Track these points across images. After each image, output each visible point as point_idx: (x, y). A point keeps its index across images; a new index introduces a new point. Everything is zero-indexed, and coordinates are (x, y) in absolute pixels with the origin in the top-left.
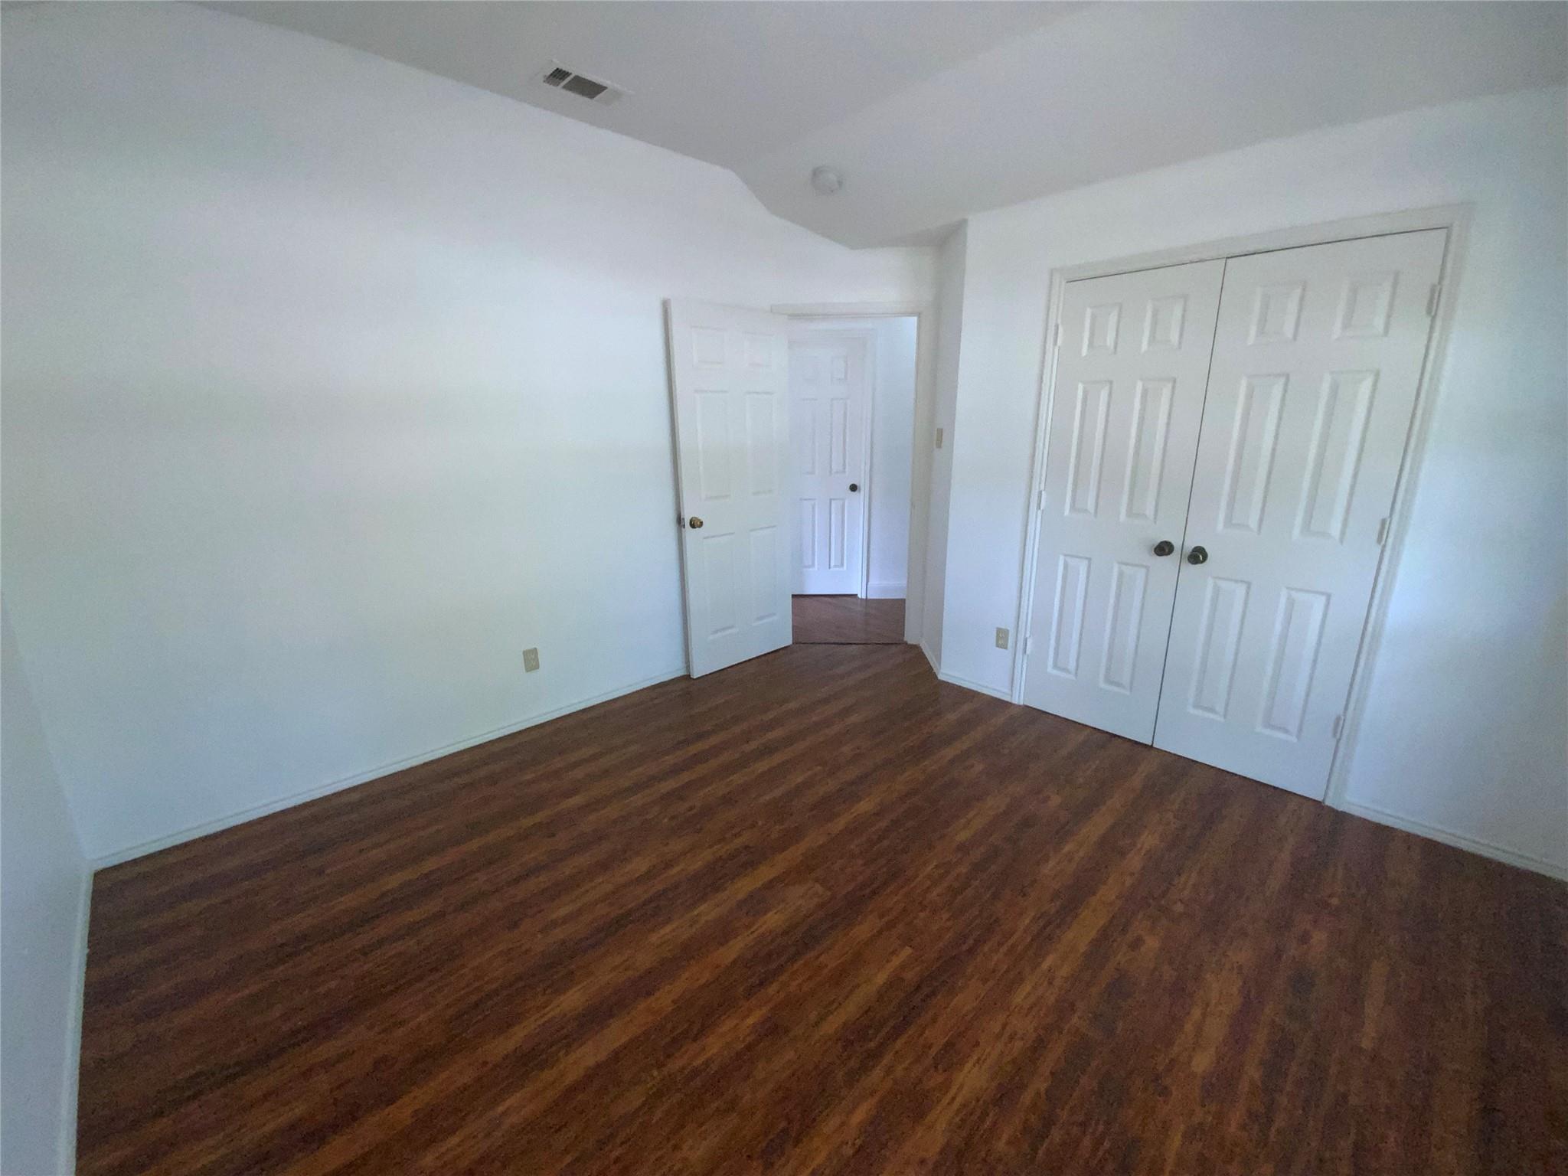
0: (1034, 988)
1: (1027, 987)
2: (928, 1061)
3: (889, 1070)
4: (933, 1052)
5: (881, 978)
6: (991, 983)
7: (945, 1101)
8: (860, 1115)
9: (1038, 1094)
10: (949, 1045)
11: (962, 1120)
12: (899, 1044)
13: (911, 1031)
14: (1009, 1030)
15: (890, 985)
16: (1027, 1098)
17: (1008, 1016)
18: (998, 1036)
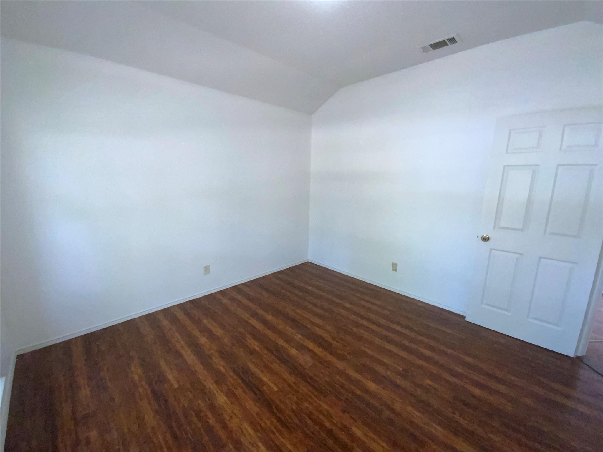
0: (250, 434)
1: (251, 431)
2: (231, 387)
3: (232, 377)
4: (234, 390)
5: (265, 379)
6: (256, 416)
7: (218, 390)
8: (222, 369)
9: (209, 419)
10: (235, 395)
11: (211, 393)
12: (240, 381)
13: (243, 385)
14: (234, 416)
15: (261, 381)
16: (209, 414)
17: (239, 418)
18: (233, 412)
